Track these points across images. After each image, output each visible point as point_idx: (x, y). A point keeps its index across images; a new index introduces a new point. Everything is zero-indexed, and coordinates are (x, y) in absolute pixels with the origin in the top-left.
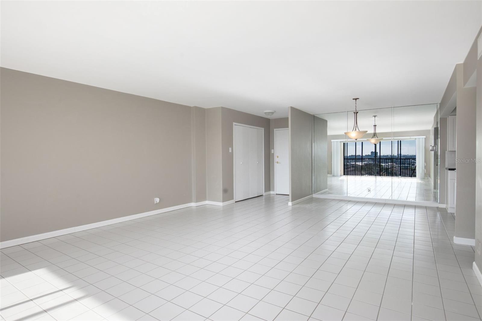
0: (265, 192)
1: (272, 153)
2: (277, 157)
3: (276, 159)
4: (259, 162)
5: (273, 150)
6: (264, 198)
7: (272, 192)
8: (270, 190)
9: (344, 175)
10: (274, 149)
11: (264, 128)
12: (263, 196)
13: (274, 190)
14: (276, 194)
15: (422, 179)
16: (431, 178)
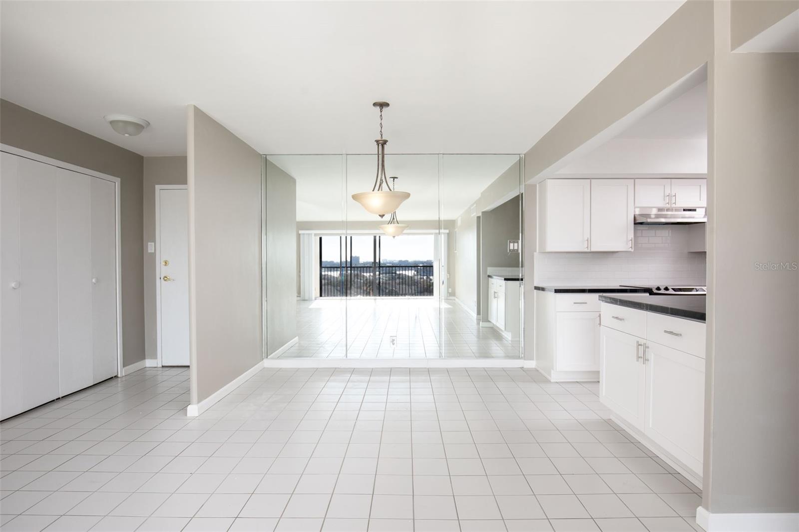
0: (125, 365)
1: (149, 251)
2: (164, 263)
3: (161, 270)
4: (98, 280)
5: (153, 243)
6: (118, 386)
7: (149, 363)
8: (142, 356)
9: (321, 296)
10: (154, 241)
11: (119, 179)
12: (119, 379)
13: (154, 356)
14: (161, 366)
15: (446, 300)
16: (457, 298)
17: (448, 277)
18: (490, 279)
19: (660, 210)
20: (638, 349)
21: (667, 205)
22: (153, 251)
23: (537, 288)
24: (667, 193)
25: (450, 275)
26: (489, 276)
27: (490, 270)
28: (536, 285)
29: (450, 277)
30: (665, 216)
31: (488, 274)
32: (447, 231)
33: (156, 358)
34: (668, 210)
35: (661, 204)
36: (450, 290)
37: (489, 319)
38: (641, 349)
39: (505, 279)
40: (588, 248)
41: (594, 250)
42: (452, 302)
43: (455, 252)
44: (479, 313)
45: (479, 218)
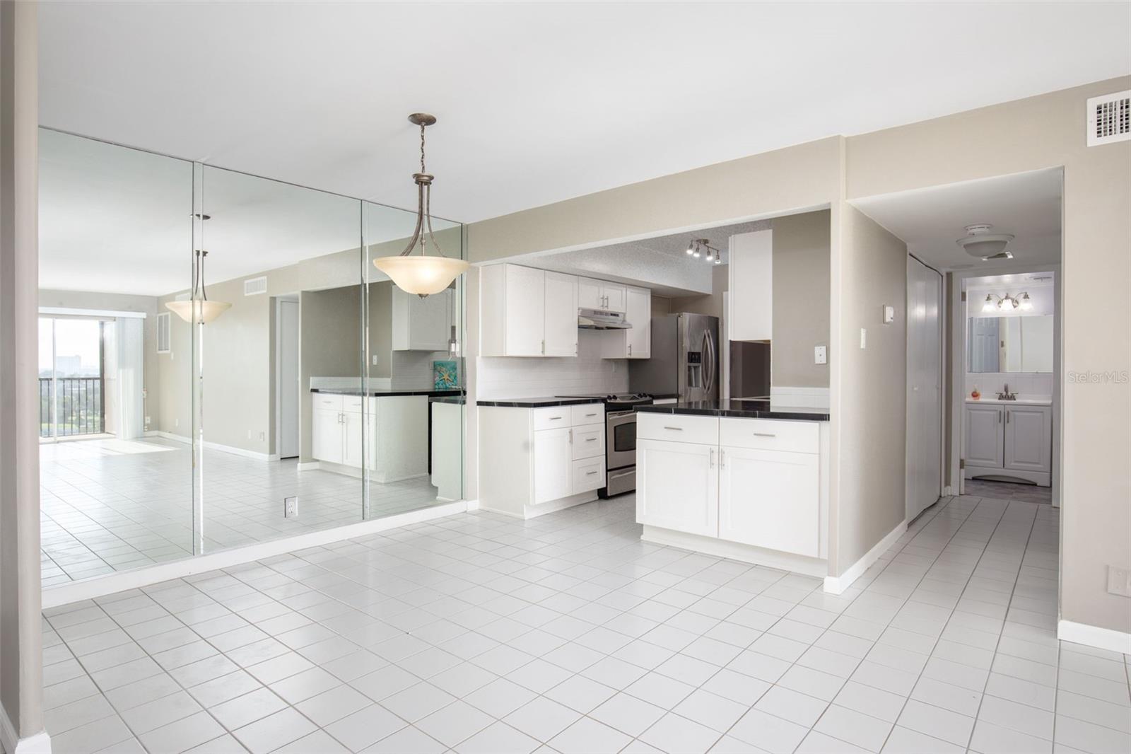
15: (140, 438)
16: (170, 432)
17: (145, 397)
18: (315, 394)
19: (596, 313)
20: (711, 457)
21: (601, 309)
24: (601, 296)
25: (147, 393)
26: (317, 391)
27: (314, 382)
28: (478, 399)
29: (147, 396)
30: (599, 320)
31: (311, 388)
32: (144, 315)
34: (601, 314)
35: (596, 306)
36: (148, 420)
37: (315, 458)
38: (716, 456)
39: (378, 395)
40: (543, 352)
41: (547, 354)
42: (159, 441)
43: (161, 352)
44: (272, 451)
45: (273, 300)
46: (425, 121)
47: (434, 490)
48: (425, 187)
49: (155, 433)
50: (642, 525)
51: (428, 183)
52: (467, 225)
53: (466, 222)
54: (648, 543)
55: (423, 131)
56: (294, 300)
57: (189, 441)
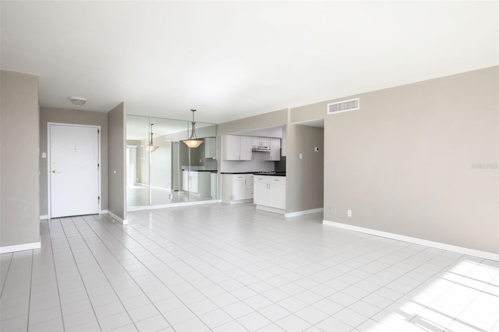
1: (43, 157)
5: (45, 153)
7: (42, 217)
14: (50, 218)
15: (135, 185)
16: (144, 184)
18: (183, 171)
19: (259, 147)
20: (267, 186)
21: (260, 146)
22: (45, 157)
23: (221, 173)
24: (260, 142)
26: (183, 170)
27: (183, 167)
28: (221, 172)
30: (260, 149)
33: (47, 214)
34: (261, 147)
35: (259, 145)
37: (183, 190)
38: (268, 186)
39: (198, 171)
40: (240, 159)
41: (241, 159)
42: (140, 185)
43: (142, 158)
44: (172, 188)
45: (172, 142)
46: (194, 111)
47: (212, 197)
48: (194, 125)
49: (139, 184)
50: (256, 205)
51: (195, 124)
52: (218, 125)
53: (217, 124)
54: (258, 209)
55: (193, 112)
56: (177, 143)
57: (148, 186)
